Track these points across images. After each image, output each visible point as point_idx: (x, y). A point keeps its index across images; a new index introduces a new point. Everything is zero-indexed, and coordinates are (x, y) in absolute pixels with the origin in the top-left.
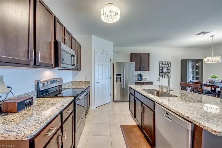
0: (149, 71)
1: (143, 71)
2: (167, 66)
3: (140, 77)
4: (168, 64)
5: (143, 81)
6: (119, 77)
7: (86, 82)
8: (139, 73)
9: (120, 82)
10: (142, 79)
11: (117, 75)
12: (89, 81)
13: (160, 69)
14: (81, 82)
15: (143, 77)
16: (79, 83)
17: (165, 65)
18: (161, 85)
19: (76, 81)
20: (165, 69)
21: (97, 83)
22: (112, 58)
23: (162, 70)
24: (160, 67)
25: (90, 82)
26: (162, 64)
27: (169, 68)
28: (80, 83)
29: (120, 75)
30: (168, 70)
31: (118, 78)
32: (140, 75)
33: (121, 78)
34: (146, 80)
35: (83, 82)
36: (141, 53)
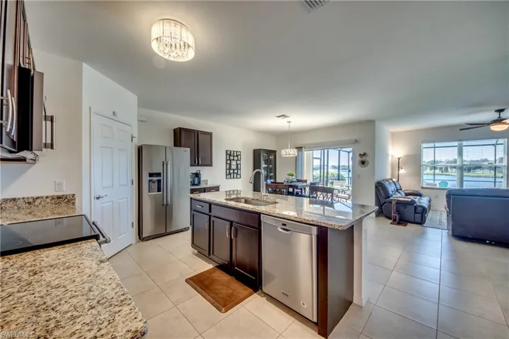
0: (211, 166)
1: (202, 165)
2: (236, 158)
3: (196, 179)
4: (237, 156)
5: (202, 186)
6: (155, 179)
7: (59, 197)
8: (195, 169)
9: (159, 190)
10: (199, 183)
11: (151, 175)
12: (74, 195)
13: (227, 163)
14: (39, 201)
15: (203, 178)
16: (30, 203)
17: (234, 156)
18: (228, 190)
19: (14, 199)
20: (234, 163)
21: (98, 198)
22: (136, 135)
23: (230, 165)
24: (227, 160)
25: (76, 197)
26: (230, 155)
27: (239, 162)
28: (36, 203)
29: (158, 175)
30: (237, 165)
31: (154, 182)
32: (197, 175)
33: (159, 181)
34: (207, 184)
35: (48, 200)
36: (198, 131)
